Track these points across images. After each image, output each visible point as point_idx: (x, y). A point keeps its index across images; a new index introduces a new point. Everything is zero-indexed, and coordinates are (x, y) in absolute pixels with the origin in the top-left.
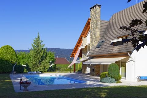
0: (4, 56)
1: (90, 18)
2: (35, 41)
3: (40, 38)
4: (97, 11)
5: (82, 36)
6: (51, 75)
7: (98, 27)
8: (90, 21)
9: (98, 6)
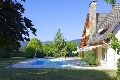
0: (32, 46)
1: (89, 13)
2: (57, 34)
3: (60, 31)
4: (93, 7)
5: (86, 28)
6: (60, 60)
7: (94, 20)
8: (89, 15)
9: (94, 2)
